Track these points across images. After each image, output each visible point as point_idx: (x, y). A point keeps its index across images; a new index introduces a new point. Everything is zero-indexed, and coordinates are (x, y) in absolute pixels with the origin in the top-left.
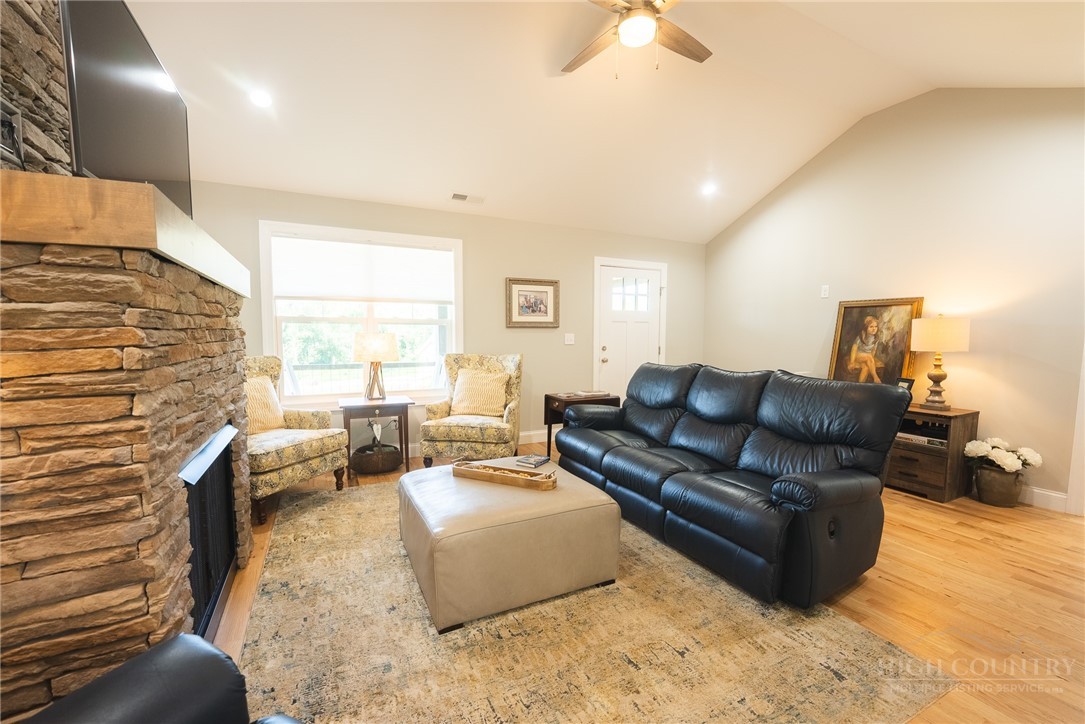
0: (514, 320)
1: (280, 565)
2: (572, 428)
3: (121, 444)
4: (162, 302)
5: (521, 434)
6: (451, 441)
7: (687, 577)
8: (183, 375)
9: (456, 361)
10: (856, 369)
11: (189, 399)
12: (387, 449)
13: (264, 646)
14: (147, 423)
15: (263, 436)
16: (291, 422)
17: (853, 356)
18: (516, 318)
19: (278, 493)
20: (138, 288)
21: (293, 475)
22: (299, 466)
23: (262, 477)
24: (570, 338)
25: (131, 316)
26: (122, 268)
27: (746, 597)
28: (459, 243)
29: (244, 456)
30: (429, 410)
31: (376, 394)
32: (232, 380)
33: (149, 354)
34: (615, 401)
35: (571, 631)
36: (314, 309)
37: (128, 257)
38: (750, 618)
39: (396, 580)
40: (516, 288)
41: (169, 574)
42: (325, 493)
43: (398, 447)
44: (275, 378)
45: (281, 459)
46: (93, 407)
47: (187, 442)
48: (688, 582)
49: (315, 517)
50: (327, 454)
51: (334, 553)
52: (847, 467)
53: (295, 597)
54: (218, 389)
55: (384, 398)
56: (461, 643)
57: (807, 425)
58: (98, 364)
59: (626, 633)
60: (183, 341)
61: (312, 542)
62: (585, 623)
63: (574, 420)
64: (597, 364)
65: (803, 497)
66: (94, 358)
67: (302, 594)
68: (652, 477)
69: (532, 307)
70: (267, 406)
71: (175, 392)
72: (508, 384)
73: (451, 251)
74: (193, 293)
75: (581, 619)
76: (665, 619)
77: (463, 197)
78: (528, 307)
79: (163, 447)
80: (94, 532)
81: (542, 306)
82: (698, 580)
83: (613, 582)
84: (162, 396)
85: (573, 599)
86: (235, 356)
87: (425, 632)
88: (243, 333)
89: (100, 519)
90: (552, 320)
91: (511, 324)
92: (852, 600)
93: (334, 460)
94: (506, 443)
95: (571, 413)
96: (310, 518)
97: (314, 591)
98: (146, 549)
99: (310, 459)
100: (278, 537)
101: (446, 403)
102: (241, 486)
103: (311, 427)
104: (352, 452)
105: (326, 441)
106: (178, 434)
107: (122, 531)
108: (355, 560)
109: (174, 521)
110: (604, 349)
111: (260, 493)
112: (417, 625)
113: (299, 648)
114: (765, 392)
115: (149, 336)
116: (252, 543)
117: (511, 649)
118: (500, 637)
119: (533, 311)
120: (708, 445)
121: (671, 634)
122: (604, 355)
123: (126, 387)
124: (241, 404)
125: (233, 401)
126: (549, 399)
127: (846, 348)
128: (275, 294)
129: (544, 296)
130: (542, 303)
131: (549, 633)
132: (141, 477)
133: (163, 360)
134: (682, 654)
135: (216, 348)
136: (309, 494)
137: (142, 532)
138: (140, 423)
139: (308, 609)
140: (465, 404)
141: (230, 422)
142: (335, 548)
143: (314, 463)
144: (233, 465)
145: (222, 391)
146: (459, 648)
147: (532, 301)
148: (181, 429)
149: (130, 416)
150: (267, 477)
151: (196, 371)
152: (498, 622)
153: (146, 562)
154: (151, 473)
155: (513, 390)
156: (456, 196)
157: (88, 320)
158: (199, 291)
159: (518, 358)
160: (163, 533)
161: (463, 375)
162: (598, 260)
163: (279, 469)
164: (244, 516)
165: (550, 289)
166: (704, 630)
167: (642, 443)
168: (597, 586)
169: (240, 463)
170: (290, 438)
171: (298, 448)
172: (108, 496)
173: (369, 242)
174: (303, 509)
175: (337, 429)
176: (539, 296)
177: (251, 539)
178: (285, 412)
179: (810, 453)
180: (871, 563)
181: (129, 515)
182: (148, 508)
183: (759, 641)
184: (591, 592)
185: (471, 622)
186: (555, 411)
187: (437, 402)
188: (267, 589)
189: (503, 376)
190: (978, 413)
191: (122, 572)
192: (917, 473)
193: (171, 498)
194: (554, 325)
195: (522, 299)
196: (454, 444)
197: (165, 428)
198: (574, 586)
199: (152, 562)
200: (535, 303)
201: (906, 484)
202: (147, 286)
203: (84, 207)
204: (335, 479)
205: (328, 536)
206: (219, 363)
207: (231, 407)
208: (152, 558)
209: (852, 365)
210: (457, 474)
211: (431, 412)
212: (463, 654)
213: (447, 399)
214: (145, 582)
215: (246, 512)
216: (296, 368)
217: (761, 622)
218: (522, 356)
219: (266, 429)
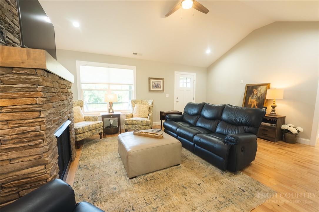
1: (84, 160)
2: (168, 121)
3: (37, 125)
4: (48, 84)
5: (153, 123)
6: (133, 125)
7: (201, 164)
8: (55, 106)
9: (134, 102)
10: (250, 104)
11: (57, 112)
12: (114, 127)
13: (80, 183)
14: (45, 119)
15: (78, 123)
16: (87, 119)
17: (250, 100)
18: (152, 89)
19: (83, 139)
20: (41, 80)
21: (87, 135)
22: (89, 132)
23: (78, 135)
24: (167, 95)
25: (39, 88)
26: (36, 75)
27: (217, 169)
28: (135, 67)
29: (73, 129)
30: (126, 116)
31: (111, 111)
32: (69, 107)
33: (45, 99)
34: (180, 113)
35: (167, 179)
37: (38, 71)
38: (218, 175)
39: (117, 164)
40: (152, 80)
41: (52, 162)
42: (97, 140)
43: (118, 127)
44: (82, 107)
45: (84, 130)
46: (29, 115)
47: (56, 125)
48: (201, 165)
49: (94, 146)
50: (97, 128)
51: (99, 157)
52: (247, 132)
53: (88, 169)
54: (65, 110)
55: (113, 113)
56: (136, 182)
57: (236, 120)
58: (30, 102)
59: (183, 179)
60: (55, 96)
61: (93, 154)
62: (171, 176)
63: (169, 119)
64: (175, 102)
65: (234, 141)
67: (90, 168)
68: (191, 135)
69: (156, 86)
70: (79, 115)
71: (53, 110)
72: (149, 108)
73: (132, 69)
74: (57, 82)
75: (170, 175)
76: (194, 175)
77: (136, 54)
78: (155, 86)
79: (50, 126)
80: (30, 150)
82: (204, 164)
83: (179, 165)
84: (49, 112)
85: (168, 169)
86: (70, 100)
87: (126, 179)
88: (72, 94)
89: (32, 147)
90: (162, 90)
91: (150, 91)
92: (248, 170)
93: (99, 130)
94: (149, 125)
95: (168, 117)
96: (92, 147)
97: (94, 167)
98: (45, 155)
99: (92, 130)
100: (83, 152)
101: (131, 114)
102: (72, 138)
103: (92, 121)
104: (104, 128)
105: (97, 125)
106: (54, 123)
107: (38, 150)
108: (105, 159)
109: (53, 147)
110: (177, 98)
111: (78, 140)
112: (123, 177)
113: (90, 183)
114: (224, 110)
115: (45, 94)
116: (76, 154)
117: (150, 183)
118: (147, 180)
119: (157, 87)
120: (207, 126)
121: (196, 179)
122: (177, 100)
123: (38, 109)
124: (72, 114)
125: (70, 113)
126: (161, 113)
127: (247, 98)
128: (82, 81)
129: (160, 83)
130: (159, 85)
131: (161, 179)
132: (43, 135)
133: (49, 101)
134: (199, 185)
135: (64, 98)
136: (92, 140)
137: (44, 151)
138: (43, 119)
139: (92, 173)
140: (137, 114)
141: (69, 119)
142: (100, 155)
143: (93, 131)
144: (70, 131)
145: (66, 110)
146: (135, 183)
147: (156, 84)
148: (54, 121)
149: (39, 117)
150: (80, 135)
151: (58, 104)
152: (147, 176)
153: (45, 159)
154: (46, 134)
155: (151, 110)
156: (134, 53)
157: (27, 90)
158: (59, 81)
159: (152, 101)
160: (50, 151)
161: (136, 106)
162: (176, 72)
163: (83, 133)
164: (73, 146)
165: (161, 81)
166: (205, 178)
167: (188, 125)
168: (175, 166)
169: (72, 131)
170: (86, 124)
171: (88, 127)
172: (34, 140)
173: (109, 67)
174: (90, 144)
175: (100, 121)
176: (158, 83)
177: (75, 153)
178: (85, 116)
179: (237, 128)
180: (253, 159)
181: (40, 146)
182: (46, 144)
183: (221, 181)
184: (173, 167)
185: (139, 176)
186: (163, 116)
187: (129, 114)
188: (80, 167)
189: (148, 106)
190: (285, 117)
191: (39, 162)
192: (267, 134)
193: (52, 141)
194: (163, 91)
195: (153, 84)
196: (134, 126)
197: (50, 121)
199: (47, 159)
200: (157, 85)
201: (264, 137)
202: (44, 80)
203: (25, 56)
204: (99, 136)
205: (98, 152)
206: (65, 102)
207: (69, 115)
208: (47, 158)
209: (249, 103)
210: (135, 134)
211: (127, 116)
212: (137, 185)
213: (132, 113)
214: (45, 164)
215: (74, 145)
216: (88, 104)
217: (221, 176)
218: (153, 100)
219: (79, 121)
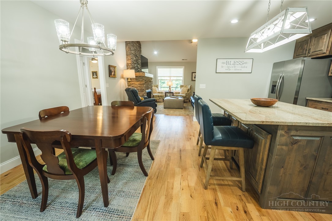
0: (193, 79)
8: (147, 84)
9: (182, 86)
11: (147, 86)
16: (159, 93)
21: (158, 98)
31: (170, 91)
32: (151, 86)
36: (163, 78)
40: (193, 74)
44: (157, 87)
50: (162, 97)
54: (149, 86)
66: (142, 83)
70: (156, 90)
72: (188, 90)
73: (183, 68)
77: (184, 60)
83: (183, 109)
86: (151, 83)
99: (160, 97)
101: (179, 92)
102: (152, 96)
103: (161, 93)
107: (143, 93)
125: (151, 88)
128: (158, 76)
135: (149, 83)
156: (182, 60)
159: (190, 86)
161: (182, 88)
163: (156, 97)
169: (151, 94)
171: (158, 95)
173: (171, 68)
178: (158, 91)
185: (167, 108)
189: (188, 88)
195: (195, 76)
198: (178, 108)
203: (142, 74)
204: (163, 100)
206: (149, 84)
210: (171, 97)
211: (176, 93)
216: (160, 87)
219: (155, 93)
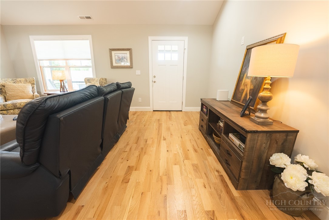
0: (114, 65)
9: (88, 80)
10: (242, 90)
17: (243, 81)
18: (114, 64)
24: (138, 72)
28: (90, 37)
40: (113, 52)
44: (33, 84)
64: (151, 83)
69: (121, 60)
73: (88, 40)
81: (125, 59)
90: (130, 65)
91: (113, 67)
110: (154, 77)
119: (122, 62)
122: (154, 80)
128: (38, 58)
129: (125, 55)
130: (125, 58)
147: (121, 57)
162: (150, 38)
165: (128, 52)
173: (62, 40)
176: (123, 55)
190: (298, 131)
194: (131, 67)
195: (116, 57)
209: (242, 87)
219: (22, 98)
